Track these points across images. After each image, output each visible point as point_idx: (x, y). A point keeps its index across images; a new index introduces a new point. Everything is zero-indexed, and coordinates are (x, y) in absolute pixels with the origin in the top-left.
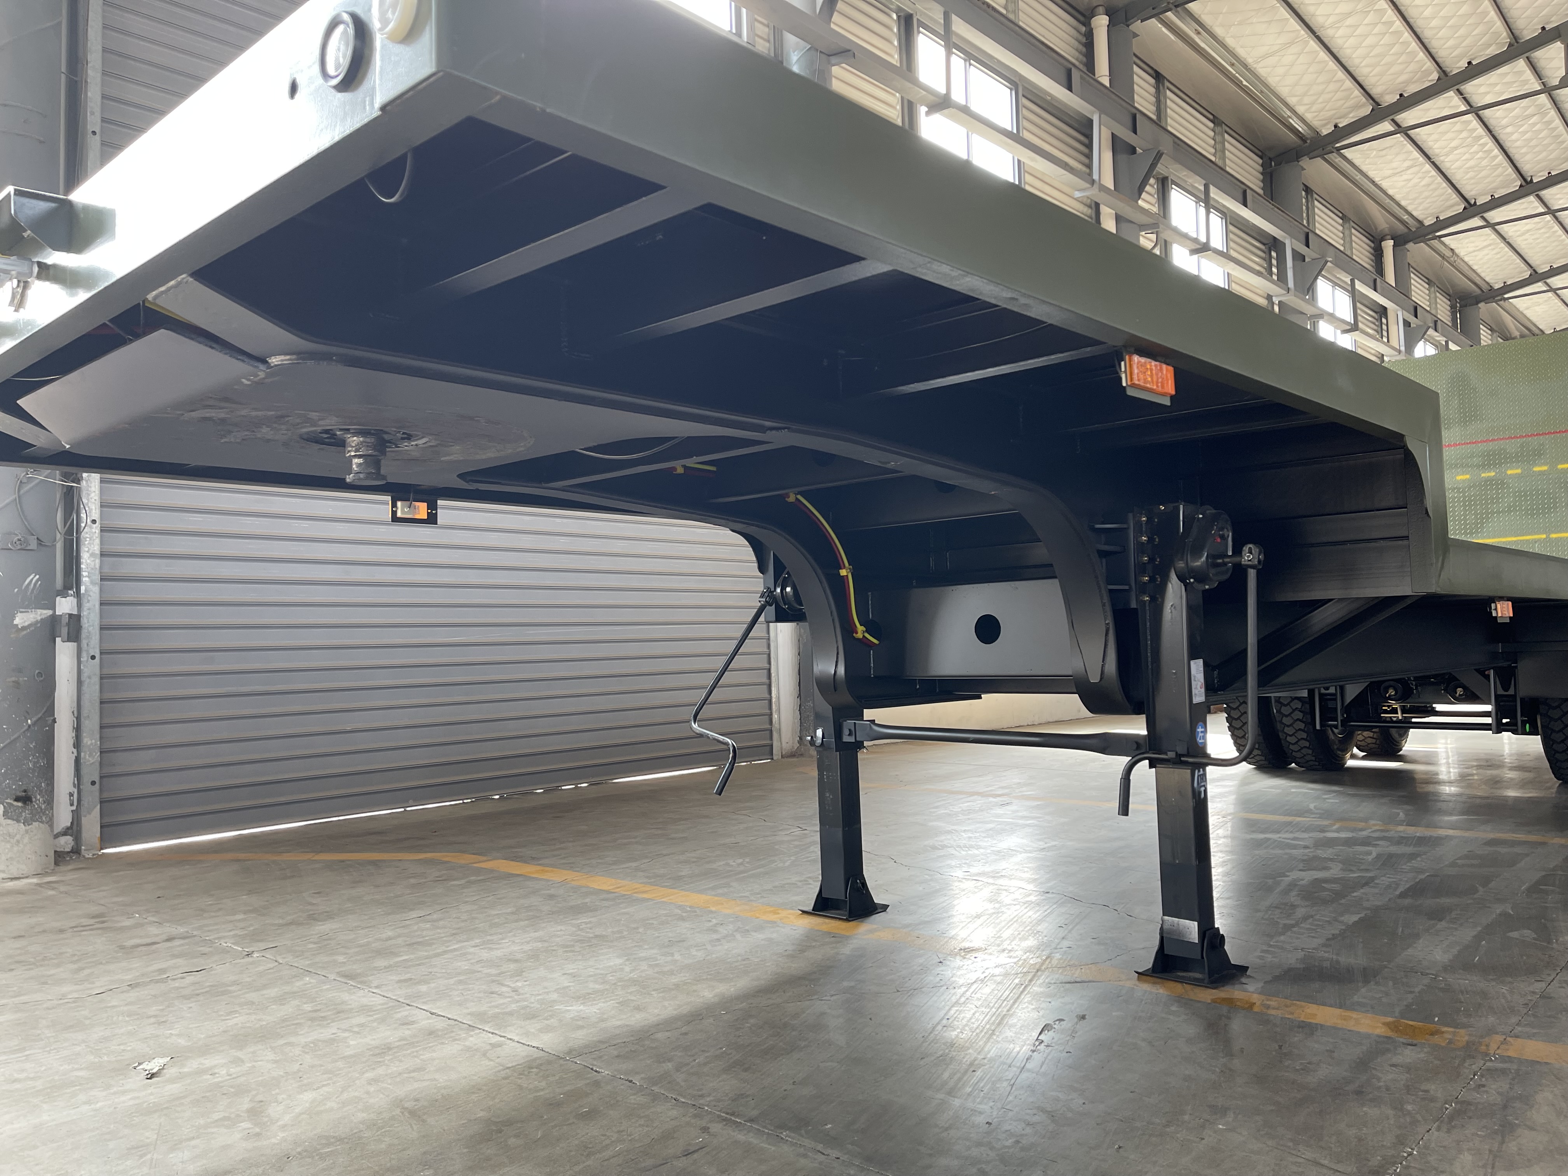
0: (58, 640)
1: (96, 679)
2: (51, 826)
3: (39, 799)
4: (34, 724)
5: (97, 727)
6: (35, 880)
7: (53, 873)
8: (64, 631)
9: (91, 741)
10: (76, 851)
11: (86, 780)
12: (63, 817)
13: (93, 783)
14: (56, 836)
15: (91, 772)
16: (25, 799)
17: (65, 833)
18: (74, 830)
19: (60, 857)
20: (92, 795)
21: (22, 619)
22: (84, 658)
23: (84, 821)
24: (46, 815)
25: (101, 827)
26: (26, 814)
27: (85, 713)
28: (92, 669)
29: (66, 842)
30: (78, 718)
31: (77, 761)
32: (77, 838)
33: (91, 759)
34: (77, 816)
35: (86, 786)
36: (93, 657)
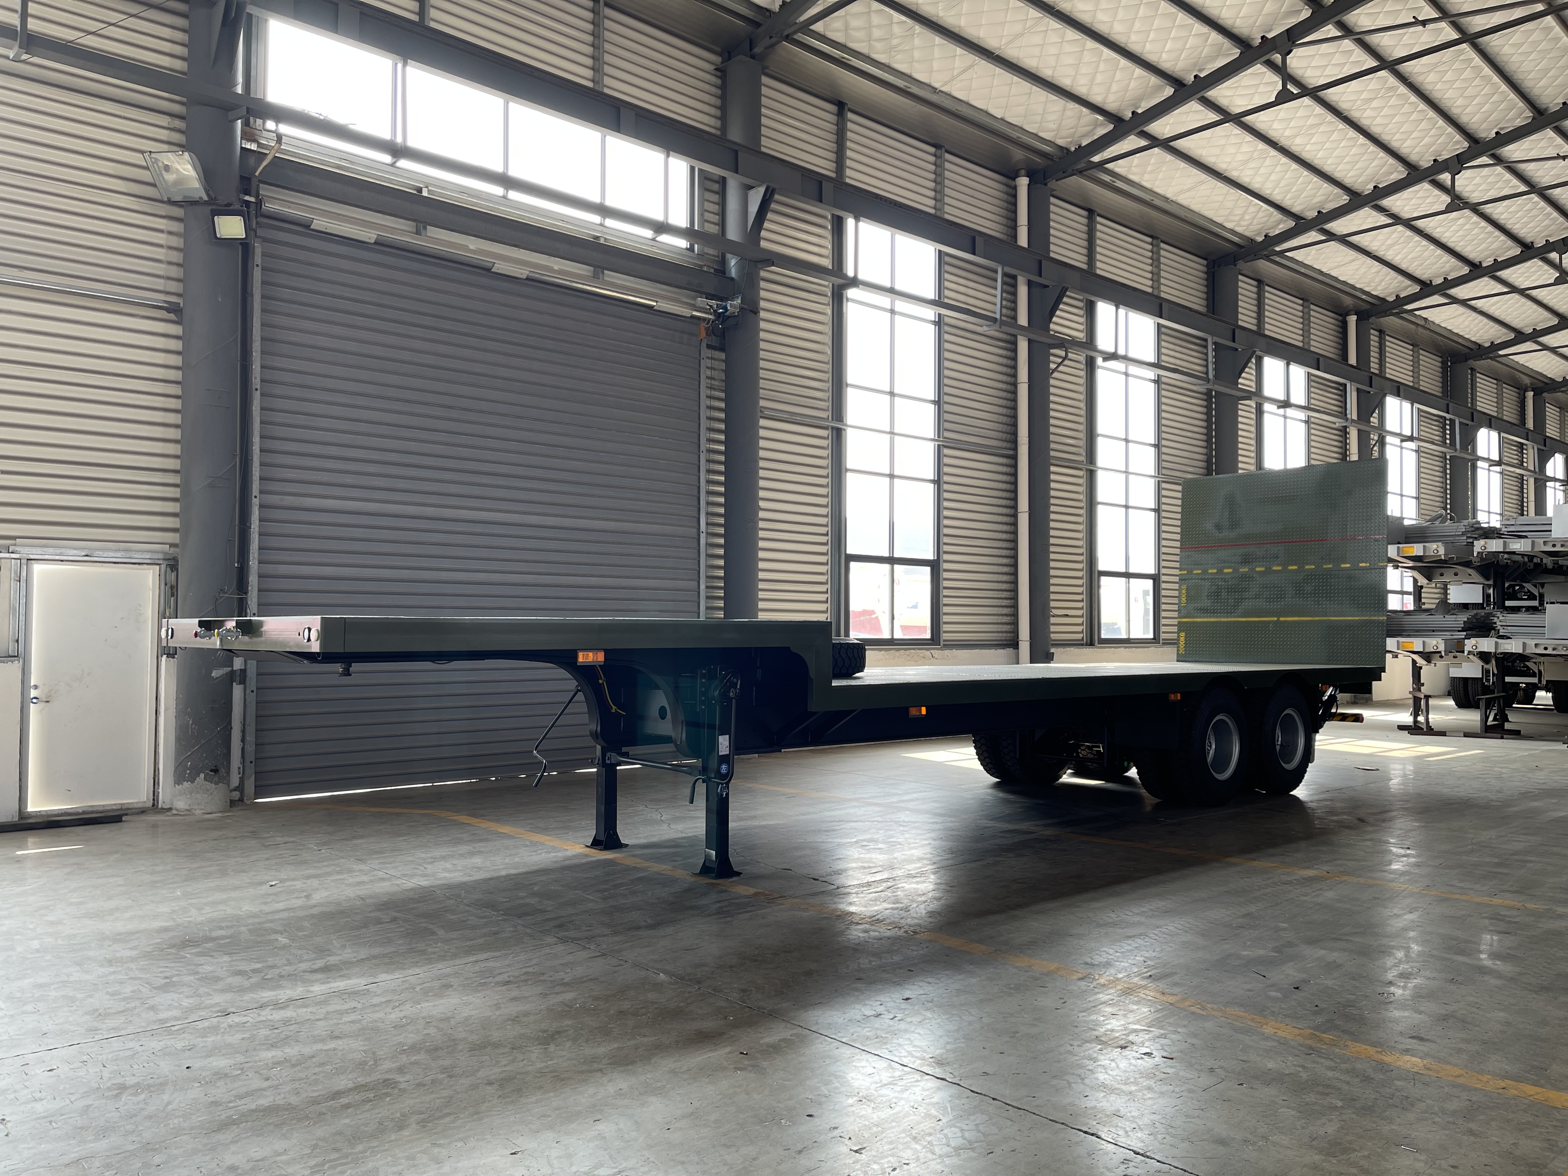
0: (234, 684)
1: (254, 704)
2: (229, 786)
3: (223, 771)
4: (221, 730)
5: (254, 731)
6: (220, 815)
7: (229, 811)
8: (238, 679)
9: (250, 738)
10: (241, 800)
11: (248, 761)
12: (235, 781)
13: (251, 762)
14: (231, 791)
15: (251, 756)
16: (216, 771)
17: (235, 789)
18: (240, 788)
19: (233, 803)
20: (250, 769)
21: (215, 674)
22: (248, 692)
23: (246, 783)
24: (226, 779)
25: (255, 787)
26: (216, 779)
27: (247, 722)
28: (252, 698)
29: (236, 795)
30: (244, 725)
31: (243, 749)
32: (242, 793)
33: (251, 749)
34: (242, 780)
35: (247, 763)
36: (253, 691)
